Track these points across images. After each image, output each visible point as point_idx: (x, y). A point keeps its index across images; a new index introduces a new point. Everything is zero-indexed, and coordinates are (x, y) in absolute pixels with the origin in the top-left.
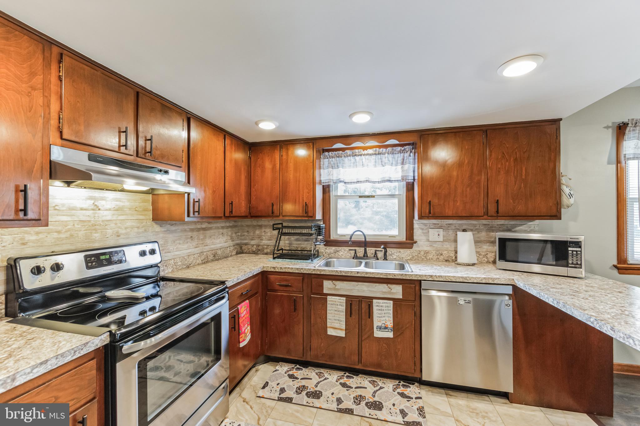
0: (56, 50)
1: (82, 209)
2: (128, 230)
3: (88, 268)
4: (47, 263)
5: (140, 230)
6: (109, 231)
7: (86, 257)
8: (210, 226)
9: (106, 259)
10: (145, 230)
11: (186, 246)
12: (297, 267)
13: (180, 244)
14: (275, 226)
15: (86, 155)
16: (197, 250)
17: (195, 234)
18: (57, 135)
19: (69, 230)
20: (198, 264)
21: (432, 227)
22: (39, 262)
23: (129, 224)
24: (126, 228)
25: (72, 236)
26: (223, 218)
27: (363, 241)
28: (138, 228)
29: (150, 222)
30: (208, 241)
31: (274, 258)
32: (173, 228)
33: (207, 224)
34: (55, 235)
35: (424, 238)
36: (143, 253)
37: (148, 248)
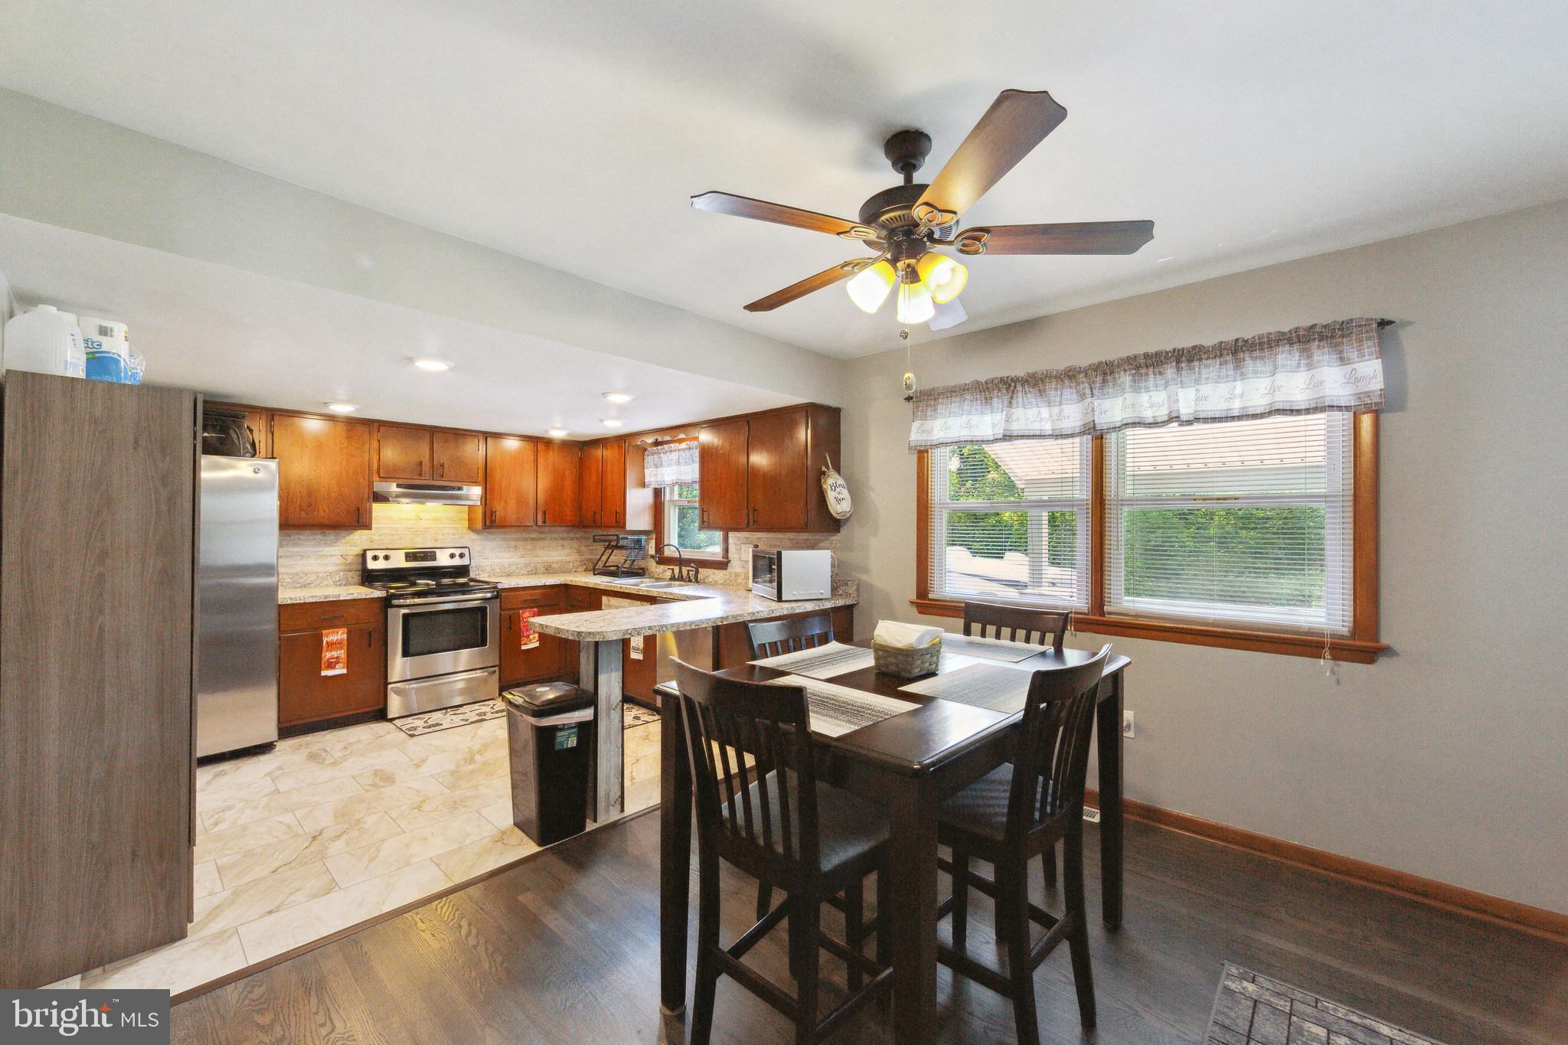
0: (376, 424)
1: (408, 519)
2: (445, 536)
3: (406, 561)
4: (382, 554)
5: (456, 537)
6: (430, 536)
7: (407, 553)
8: (543, 536)
9: (420, 557)
10: (461, 537)
11: (508, 555)
12: (577, 579)
13: (500, 552)
14: (596, 538)
15: (395, 485)
16: (524, 561)
17: (520, 544)
18: (377, 475)
19: (399, 534)
21: (744, 542)
22: (377, 553)
24: (443, 535)
25: (401, 538)
26: (535, 527)
27: (676, 558)
28: (454, 535)
29: (466, 531)
30: (539, 552)
31: (595, 574)
33: (537, 534)
34: (390, 537)
35: (737, 556)
36: (452, 556)
37: (457, 552)
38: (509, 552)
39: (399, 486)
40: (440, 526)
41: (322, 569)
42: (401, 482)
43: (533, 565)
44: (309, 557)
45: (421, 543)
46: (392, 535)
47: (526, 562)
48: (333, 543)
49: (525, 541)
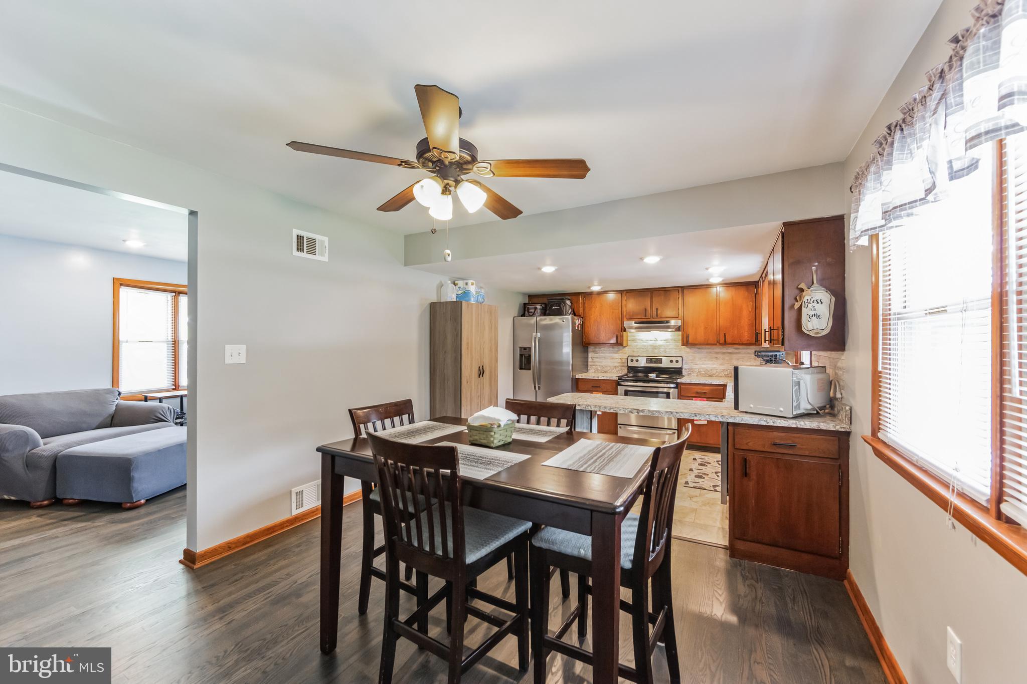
0: (624, 292)
3: (647, 363)
4: (635, 359)
5: (677, 350)
6: (662, 350)
7: (647, 359)
8: (736, 351)
9: (654, 361)
10: (679, 350)
11: (711, 363)
13: (705, 361)
15: (633, 322)
16: (722, 367)
17: (719, 356)
18: (625, 318)
19: (640, 348)
20: (721, 377)
22: (633, 358)
23: (671, 347)
24: (669, 349)
25: (647, 351)
26: (718, 345)
28: (676, 349)
29: (683, 347)
32: (700, 351)
34: (636, 350)
36: (671, 361)
37: (674, 359)
38: (712, 361)
39: (635, 323)
40: (668, 344)
41: (612, 364)
42: (637, 320)
43: (729, 371)
44: (607, 358)
45: (656, 354)
46: (643, 349)
47: (725, 368)
48: (617, 352)
49: (724, 354)
